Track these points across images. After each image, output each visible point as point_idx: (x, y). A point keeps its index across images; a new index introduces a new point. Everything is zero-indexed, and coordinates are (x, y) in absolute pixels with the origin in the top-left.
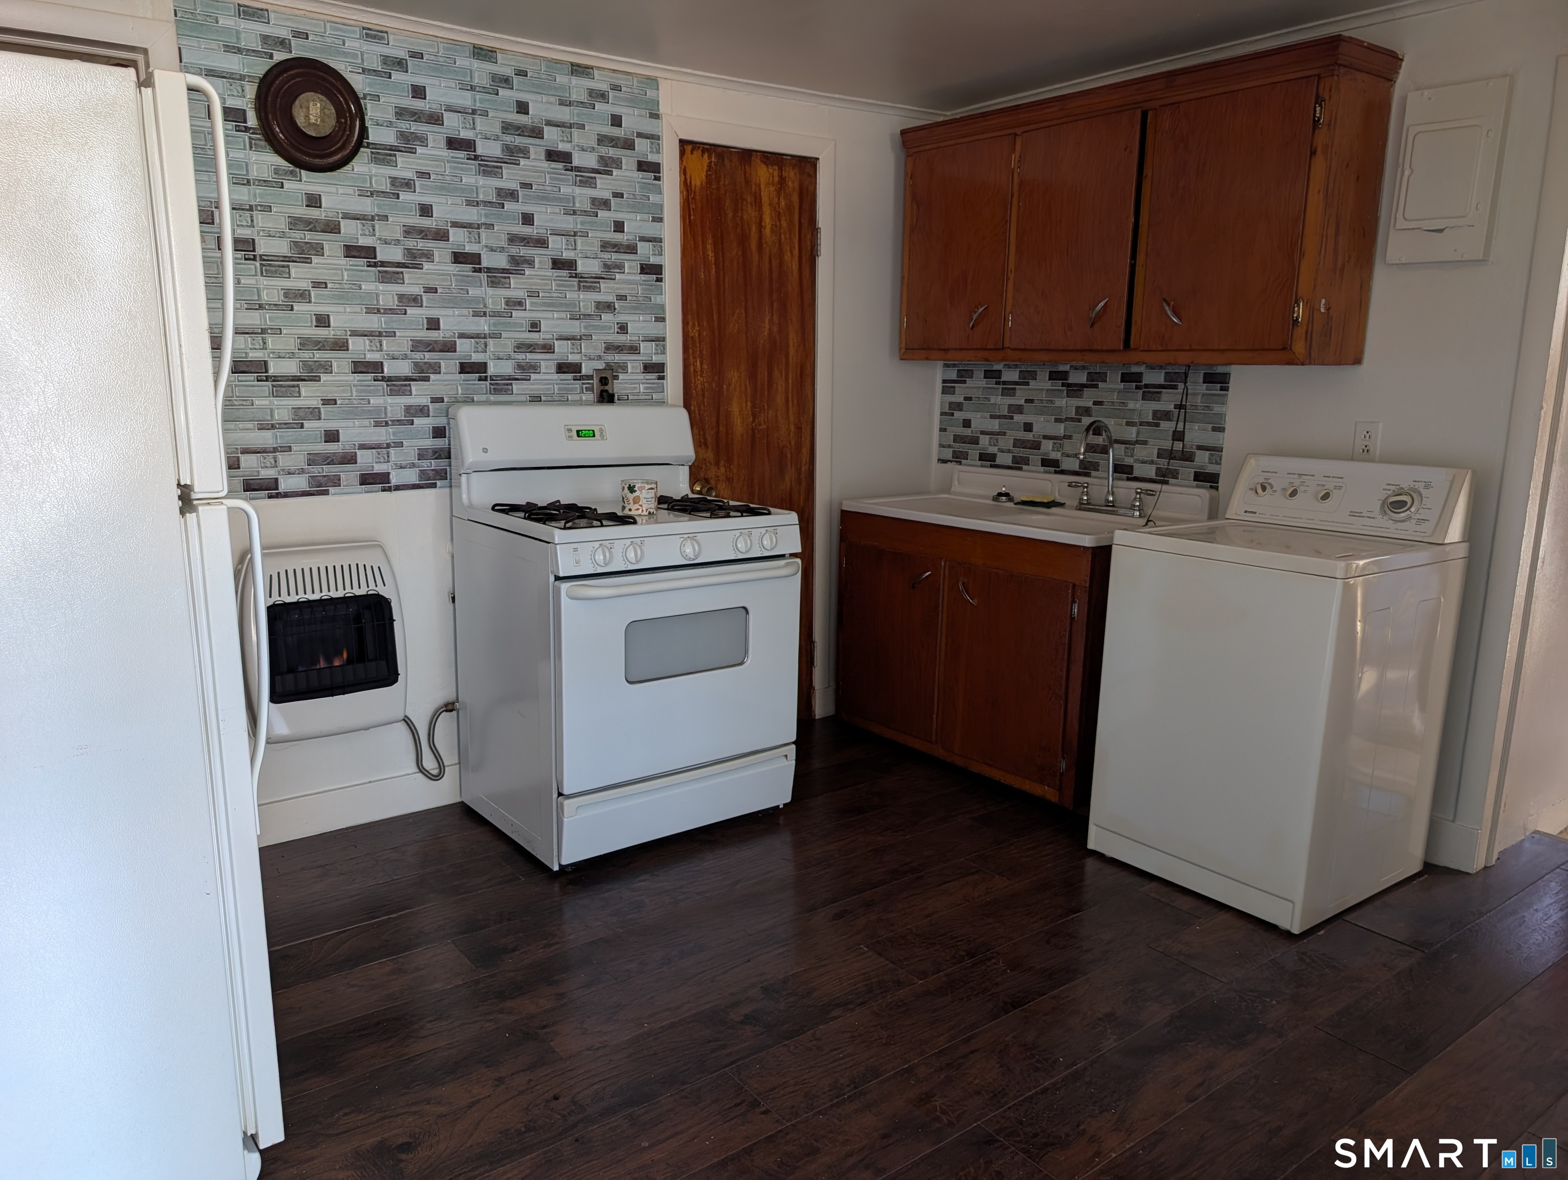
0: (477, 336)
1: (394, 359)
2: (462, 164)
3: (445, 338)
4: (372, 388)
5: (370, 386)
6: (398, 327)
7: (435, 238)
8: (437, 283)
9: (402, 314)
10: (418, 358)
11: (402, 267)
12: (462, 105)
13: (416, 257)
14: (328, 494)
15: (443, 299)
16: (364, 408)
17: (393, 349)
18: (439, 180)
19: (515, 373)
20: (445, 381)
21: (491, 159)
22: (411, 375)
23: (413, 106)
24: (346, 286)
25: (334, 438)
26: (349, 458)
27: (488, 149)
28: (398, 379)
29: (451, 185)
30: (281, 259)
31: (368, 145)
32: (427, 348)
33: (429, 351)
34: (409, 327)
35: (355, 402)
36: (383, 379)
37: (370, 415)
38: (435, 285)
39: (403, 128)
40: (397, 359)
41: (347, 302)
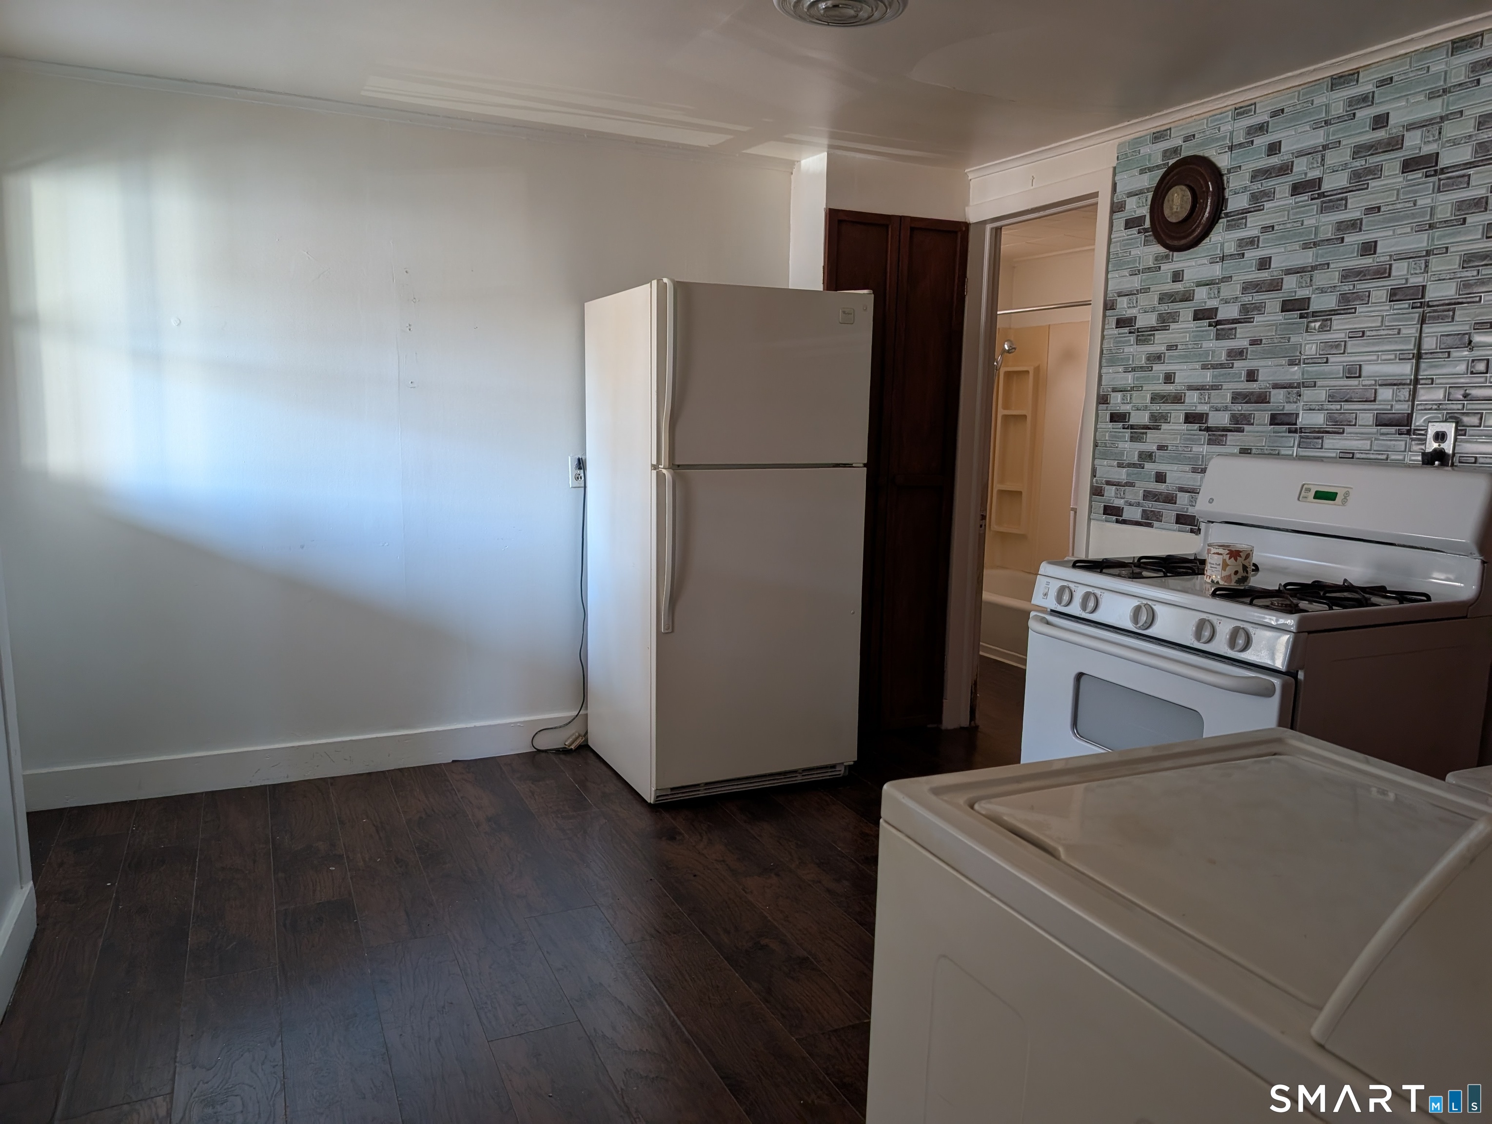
0: (1290, 386)
1: (1217, 410)
2: (1304, 207)
3: (1262, 389)
4: (1195, 437)
5: (1194, 435)
6: (1224, 381)
7: (1268, 289)
8: (1262, 335)
9: (1229, 368)
10: (1236, 409)
11: (1236, 323)
12: (1314, 144)
13: (1248, 312)
14: (1153, 527)
15: (1265, 350)
16: (1186, 455)
17: (1217, 401)
18: (1280, 230)
19: (1327, 425)
20: (1257, 432)
21: (1335, 192)
22: (1229, 426)
23: (1268, 164)
24: (1190, 347)
25: (1162, 479)
26: (1170, 498)
27: (1333, 182)
28: (1218, 429)
29: (1291, 232)
30: (1149, 329)
31: (1227, 215)
32: (1244, 399)
33: (1246, 403)
34: (1233, 380)
35: (1180, 449)
36: (1208, 429)
37: (1190, 462)
38: (1260, 336)
39: (1255, 190)
40: (1219, 410)
41: (1189, 361)
